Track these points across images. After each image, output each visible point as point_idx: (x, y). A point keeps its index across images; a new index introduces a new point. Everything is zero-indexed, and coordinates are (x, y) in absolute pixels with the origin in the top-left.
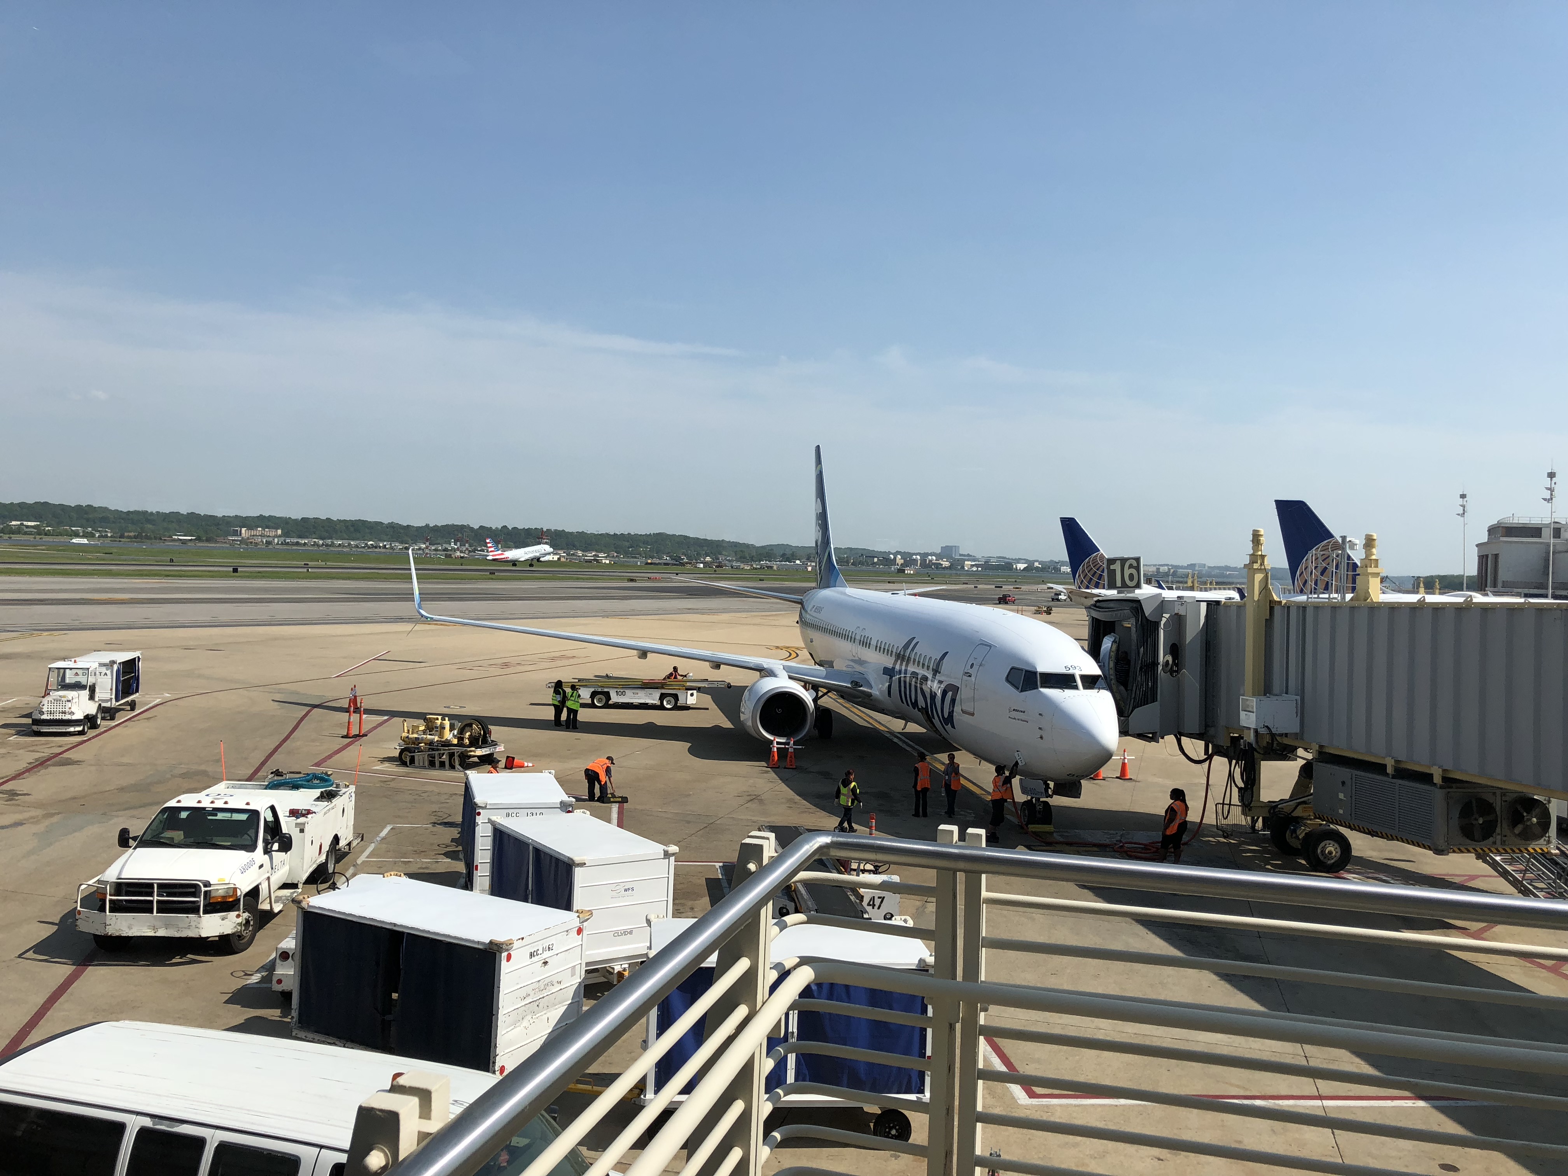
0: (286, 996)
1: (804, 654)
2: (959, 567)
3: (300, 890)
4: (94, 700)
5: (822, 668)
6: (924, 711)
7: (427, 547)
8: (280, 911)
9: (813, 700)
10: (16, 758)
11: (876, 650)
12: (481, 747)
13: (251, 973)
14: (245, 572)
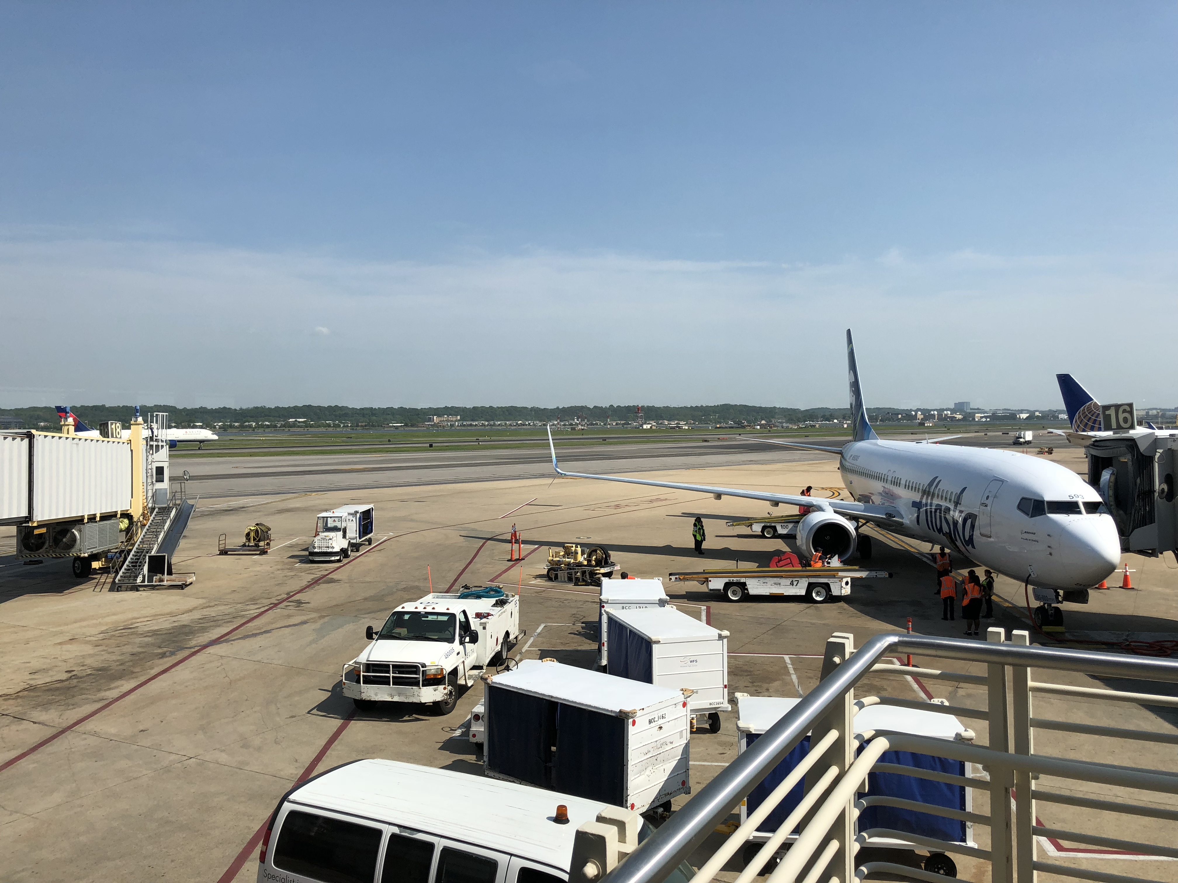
0: (479, 746)
1: (846, 493)
2: (971, 419)
3: (484, 671)
4: (346, 538)
5: (860, 504)
6: (949, 535)
7: (558, 423)
8: (472, 686)
9: (855, 529)
10: (300, 578)
11: (905, 488)
12: (604, 567)
13: (455, 729)
14: (438, 446)
